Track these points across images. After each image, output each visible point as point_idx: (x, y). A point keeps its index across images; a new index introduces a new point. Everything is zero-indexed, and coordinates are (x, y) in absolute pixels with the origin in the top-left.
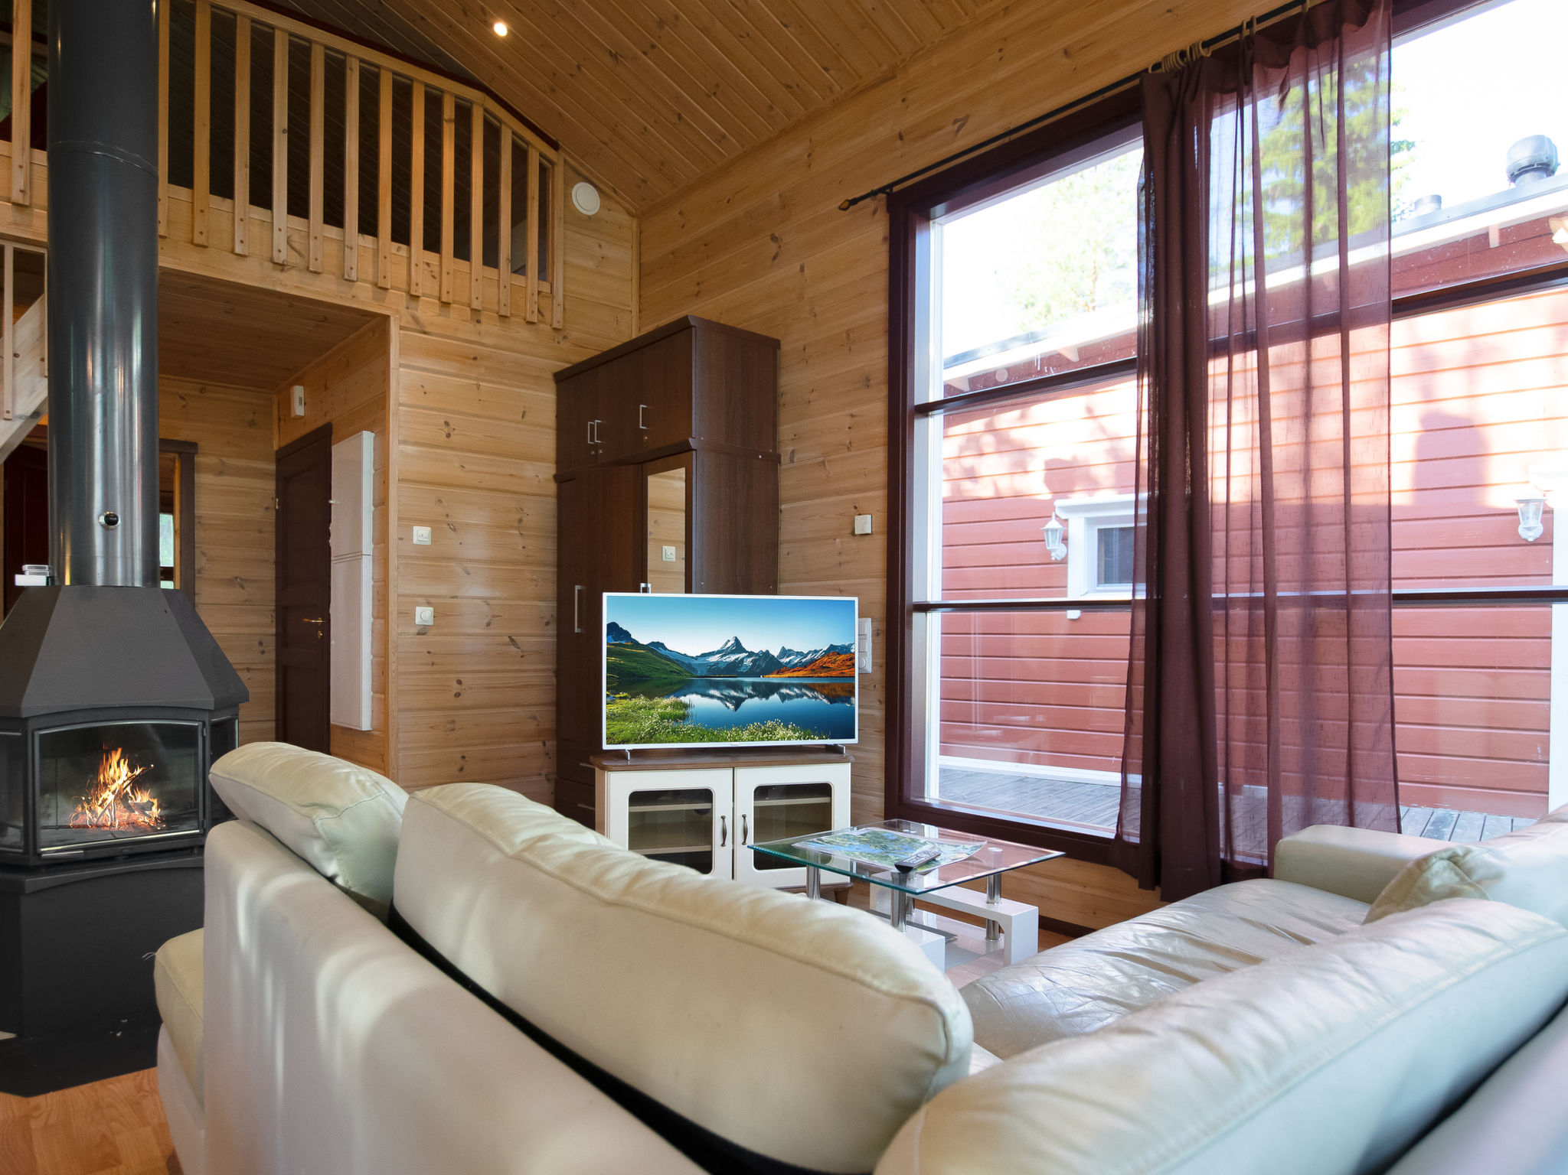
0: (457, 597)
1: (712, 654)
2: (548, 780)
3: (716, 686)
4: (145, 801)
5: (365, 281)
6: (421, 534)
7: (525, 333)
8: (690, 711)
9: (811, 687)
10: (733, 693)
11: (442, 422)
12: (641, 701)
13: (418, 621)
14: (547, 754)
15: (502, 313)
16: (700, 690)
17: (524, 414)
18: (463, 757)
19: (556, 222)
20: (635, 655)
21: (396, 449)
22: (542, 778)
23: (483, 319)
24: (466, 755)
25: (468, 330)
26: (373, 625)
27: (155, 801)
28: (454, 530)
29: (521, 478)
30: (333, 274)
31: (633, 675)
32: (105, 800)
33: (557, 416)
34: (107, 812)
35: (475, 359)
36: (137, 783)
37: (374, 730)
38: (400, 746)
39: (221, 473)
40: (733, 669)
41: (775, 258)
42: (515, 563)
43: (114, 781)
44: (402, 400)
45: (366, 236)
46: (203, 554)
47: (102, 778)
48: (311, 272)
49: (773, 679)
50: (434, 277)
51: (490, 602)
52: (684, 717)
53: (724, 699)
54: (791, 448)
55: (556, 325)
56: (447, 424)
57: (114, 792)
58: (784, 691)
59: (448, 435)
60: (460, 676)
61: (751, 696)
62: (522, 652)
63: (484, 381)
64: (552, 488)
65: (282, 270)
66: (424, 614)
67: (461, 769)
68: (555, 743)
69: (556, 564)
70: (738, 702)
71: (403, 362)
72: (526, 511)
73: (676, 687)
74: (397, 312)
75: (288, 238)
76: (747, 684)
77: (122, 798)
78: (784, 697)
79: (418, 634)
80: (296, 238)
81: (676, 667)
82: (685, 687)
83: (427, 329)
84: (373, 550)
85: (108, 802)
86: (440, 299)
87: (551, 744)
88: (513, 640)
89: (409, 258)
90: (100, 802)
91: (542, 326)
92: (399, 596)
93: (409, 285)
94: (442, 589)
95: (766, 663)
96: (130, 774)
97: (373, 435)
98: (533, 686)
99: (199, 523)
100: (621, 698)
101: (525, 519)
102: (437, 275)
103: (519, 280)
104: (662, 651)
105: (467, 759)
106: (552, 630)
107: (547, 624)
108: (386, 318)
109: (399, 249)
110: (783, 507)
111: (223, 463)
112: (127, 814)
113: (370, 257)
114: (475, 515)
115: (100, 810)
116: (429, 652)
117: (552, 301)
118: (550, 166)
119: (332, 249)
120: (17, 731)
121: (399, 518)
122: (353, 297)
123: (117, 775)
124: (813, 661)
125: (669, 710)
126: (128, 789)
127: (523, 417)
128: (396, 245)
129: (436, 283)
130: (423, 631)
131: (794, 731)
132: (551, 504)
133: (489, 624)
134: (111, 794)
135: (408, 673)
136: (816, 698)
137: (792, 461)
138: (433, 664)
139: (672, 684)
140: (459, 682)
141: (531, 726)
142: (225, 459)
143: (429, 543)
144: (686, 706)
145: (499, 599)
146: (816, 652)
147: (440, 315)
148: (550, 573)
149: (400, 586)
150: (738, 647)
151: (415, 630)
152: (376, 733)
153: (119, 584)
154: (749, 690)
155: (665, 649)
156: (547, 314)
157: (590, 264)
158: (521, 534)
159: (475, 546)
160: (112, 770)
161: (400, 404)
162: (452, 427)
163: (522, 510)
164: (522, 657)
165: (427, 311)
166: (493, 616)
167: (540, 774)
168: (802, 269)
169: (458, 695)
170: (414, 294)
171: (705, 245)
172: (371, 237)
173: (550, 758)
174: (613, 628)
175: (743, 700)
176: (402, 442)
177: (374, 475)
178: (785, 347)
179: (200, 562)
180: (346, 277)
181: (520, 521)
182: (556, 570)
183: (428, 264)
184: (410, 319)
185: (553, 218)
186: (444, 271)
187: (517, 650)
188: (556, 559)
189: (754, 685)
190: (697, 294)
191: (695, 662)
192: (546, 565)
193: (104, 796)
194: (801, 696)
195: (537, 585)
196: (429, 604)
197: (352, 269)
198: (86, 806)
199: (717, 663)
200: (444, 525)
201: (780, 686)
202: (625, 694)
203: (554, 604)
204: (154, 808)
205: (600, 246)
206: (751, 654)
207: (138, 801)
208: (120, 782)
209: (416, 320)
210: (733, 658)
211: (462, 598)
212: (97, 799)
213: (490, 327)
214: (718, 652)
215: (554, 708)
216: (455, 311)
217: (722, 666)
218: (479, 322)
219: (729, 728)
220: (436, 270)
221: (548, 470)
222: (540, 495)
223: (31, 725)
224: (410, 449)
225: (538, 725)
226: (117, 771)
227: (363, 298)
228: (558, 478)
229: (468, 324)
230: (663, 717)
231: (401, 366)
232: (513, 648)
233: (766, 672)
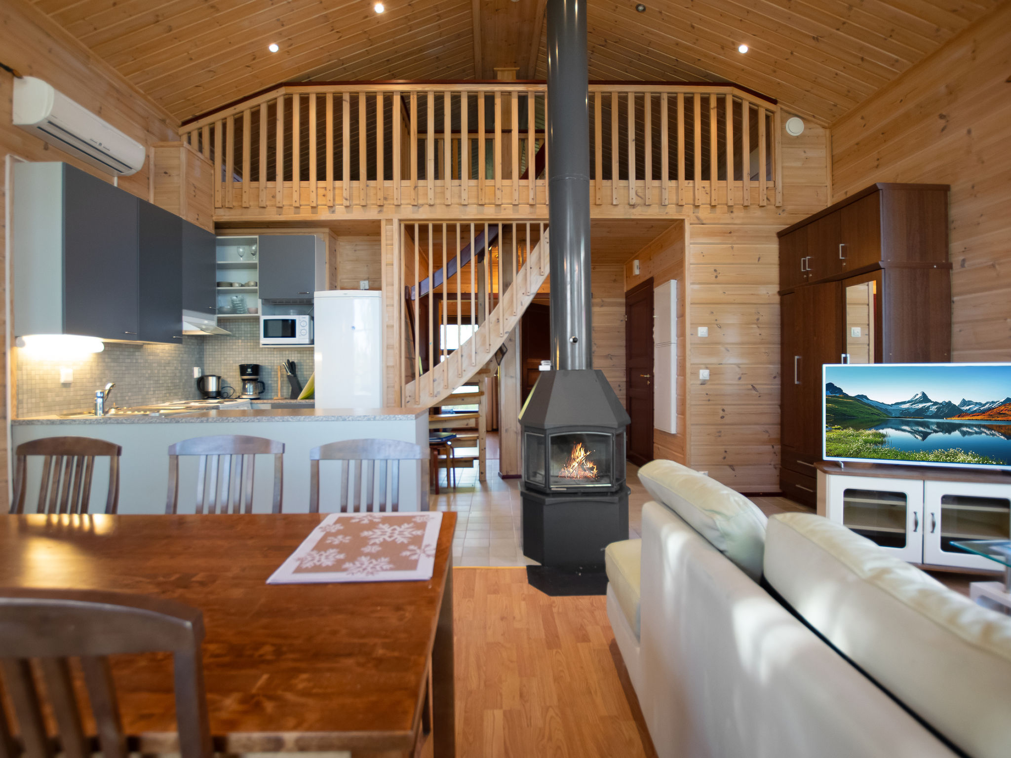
0: (721, 364)
1: (904, 403)
2: (776, 468)
3: (907, 423)
4: (591, 466)
5: (672, 204)
6: (702, 331)
7: (758, 213)
8: (886, 439)
9: (989, 428)
10: (921, 429)
11: (713, 270)
12: (850, 431)
13: (701, 377)
14: (775, 453)
15: (746, 204)
16: (895, 426)
17: (759, 259)
18: (726, 452)
19: (777, 144)
20: (846, 403)
21: (689, 288)
22: (772, 467)
23: (734, 210)
24: (727, 450)
25: (726, 218)
26: (677, 379)
27: (595, 467)
28: (720, 327)
29: (757, 295)
30: (656, 204)
31: (844, 415)
32: (574, 466)
33: (779, 257)
34: (575, 471)
35: (730, 233)
36: (587, 458)
37: (678, 433)
38: (692, 443)
39: (602, 306)
40: (921, 413)
41: (943, 130)
42: (755, 343)
43: (578, 458)
44: (692, 261)
45: (672, 181)
46: (595, 344)
47: (573, 456)
48: (647, 205)
49: (955, 420)
50: (707, 193)
51: (741, 366)
52: (882, 443)
53: (913, 432)
54: (961, 258)
55: (778, 205)
56: (715, 271)
57: (578, 463)
58: (965, 429)
59: (716, 277)
60: (724, 407)
61: (936, 432)
62: (760, 394)
63: (735, 244)
64: (777, 299)
65: (634, 208)
66: (704, 374)
67: (725, 458)
68: (779, 447)
69: (780, 343)
70: (925, 435)
71: (692, 242)
72: (761, 314)
73: (876, 423)
74: (688, 216)
75: (636, 191)
76: (933, 423)
77: (581, 464)
78: (964, 433)
79: (701, 384)
80: (639, 190)
81: (875, 411)
82: (884, 424)
83: (704, 222)
84: (677, 340)
85: (575, 467)
86: (710, 204)
87: (778, 448)
88: (754, 387)
89: (694, 187)
90: (572, 466)
91: (769, 207)
92: (691, 364)
93: (694, 200)
94: (713, 360)
95: (948, 409)
96: (585, 454)
97: (676, 281)
98: (765, 413)
99: (594, 330)
100: (836, 429)
101: (761, 318)
102: (708, 192)
103: (755, 184)
104: (865, 401)
105: (728, 453)
106: (778, 381)
107: (775, 377)
108: (683, 220)
109: (689, 183)
110: (955, 299)
111: (603, 301)
112: (583, 472)
113: (674, 191)
114: (731, 319)
115: (571, 470)
116: (707, 394)
117: (775, 191)
118: (772, 114)
119: (656, 192)
120: (542, 434)
121: (691, 324)
122: (667, 213)
123: (579, 455)
124: (990, 409)
125: (871, 437)
126: (584, 461)
127: (759, 261)
128: (687, 181)
129: (709, 196)
130: (703, 383)
131: (974, 457)
132: (777, 308)
133: (740, 378)
134: (576, 463)
135: (696, 405)
136: (993, 435)
137: (963, 266)
138: (709, 400)
139: (873, 421)
140: (723, 410)
141: (765, 437)
142: (603, 299)
143: (707, 336)
144: (884, 436)
145: (747, 364)
146: (993, 402)
147: (711, 213)
148: (777, 348)
149: (692, 359)
150: (925, 398)
151: (699, 382)
152: (679, 435)
153: (577, 369)
154: (934, 427)
155: (868, 399)
156: (772, 200)
157: (798, 164)
158: (758, 327)
159: (732, 336)
160: (577, 452)
161: (691, 264)
162: (718, 272)
163: (759, 313)
164: (760, 396)
165: (704, 213)
166: (742, 374)
167: (770, 464)
168: (969, 132)
169: (722, 417)
170: (697, 205)
171: (883, 134)
172: (674, 181)
173: (777, 455)
174: (830, 386)
175: (930, 433)
176: (693, 283)
177: (677, 302)
178: (954, 189)
179: (594, 348)
180: (663, 204)
181: (758, 319)
182: (780, 346)
183: (704, 187)
184: (695, 218)
185: (775, 144)
186: (713, 189)
187: (756, 393)
188: (780, 340)
189: (938, 424)
190: (877, 167)
191: (890, 408)
192: (774, 344)
193: (574, 464)
194: (981, 433)
195: (768, 356)
196: (707, 368)
197: (666, 199)
198: (566, 468)
199: (908, 409)
200: (715, 326)
201: (961, 425)
202: (839, 427)
203: (779, 366)
204: (595, 470)
205: (805, 152)
206: (935, 403)
207: (588, 466)
208: (581, 458)
209: (698, 218)
210: (921, 406)
211: (725, 364)
212: (570, 465)
213: (739, 214)
214: (909, 402)
215: (779, 427)
216: (718, 210)
217: (912, 411)
218: (732, 212)
219: (918, 451)
220: (708, 189)
221: (775, 288)
222: (769, 304)
223: (548, 432)
224: (696, 287)
225: (769, 436)
226: (580, 453)
227: (671, 213)
228: (780, 293)
229: (726, 214)
230: (866, 442)
231: (691, 244)
232: (754, 392)
233: (947, 416)
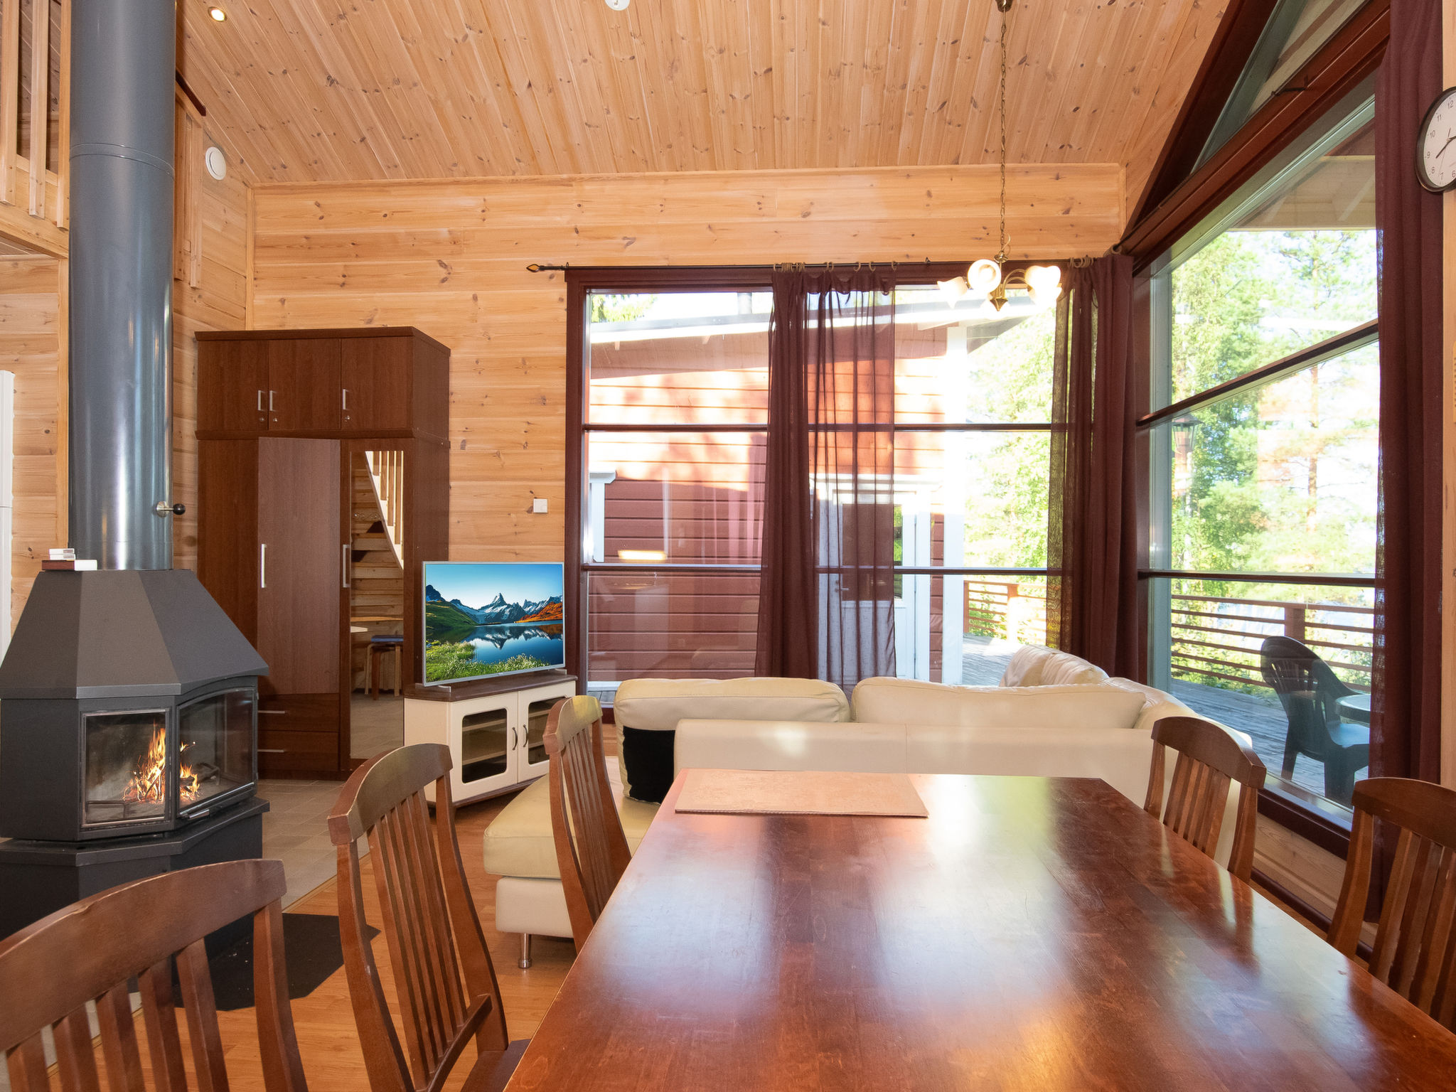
1: (487, 607)
3: (489, 631)
8: (475, 651)
9: (540, 628)
10: (500, 636)
12: (447, 646)
16: (480, 635)
20: (443, 610)
31: (442, 626)
40: (498, 618)
41: (444, 280)
49: (521, 623)
52: (472, 657)
53: (495, 640)
54: (461, 438)
55: (197, 285)
58: (527, 632)
61: (509, 638)
70: (502, 642)
73: (468, 633)
76: (507, 628)
78: (527, 637)
81: (467, 619)
82: (470, 633)
90: (149, 777)
91: (184, 283)
95: (518, 612)
100: (435, 645)
104: (459, 607)
110: (452, 484)
117: (191, 260)
124: (541, 609)
125: (463, 652)
131: (532, 661)
136: (543, 636)
137: (463, 447)
139: (465, 631)
144: (473, 648)
146: (543, 602)
150: (502, 601)
154: (508, 633)
155: (461, 604)
156: (187, 272)
157: (218, 228)
168: (475, 298)
171: (353, 244)
174: (430, 588)
175: (505, 640)
178: (454, 356)
185: (194, 180)
189: (511, 629)
190: (343, 285)
191: (478, 614)
194: (535, 635)
198: (137, 780)
199: (490, 614)
201: (524, 629)
202: (438, 641)
205: (225, 211)
206: (509, 606)
210: (499, 609)
214: (491, 605)
217: (493, 616)
219: (497, 663)
221: (190, 426)
223: (176, 702)
228: (200, 435)
230: (460, 658)
233: (517, 619)
